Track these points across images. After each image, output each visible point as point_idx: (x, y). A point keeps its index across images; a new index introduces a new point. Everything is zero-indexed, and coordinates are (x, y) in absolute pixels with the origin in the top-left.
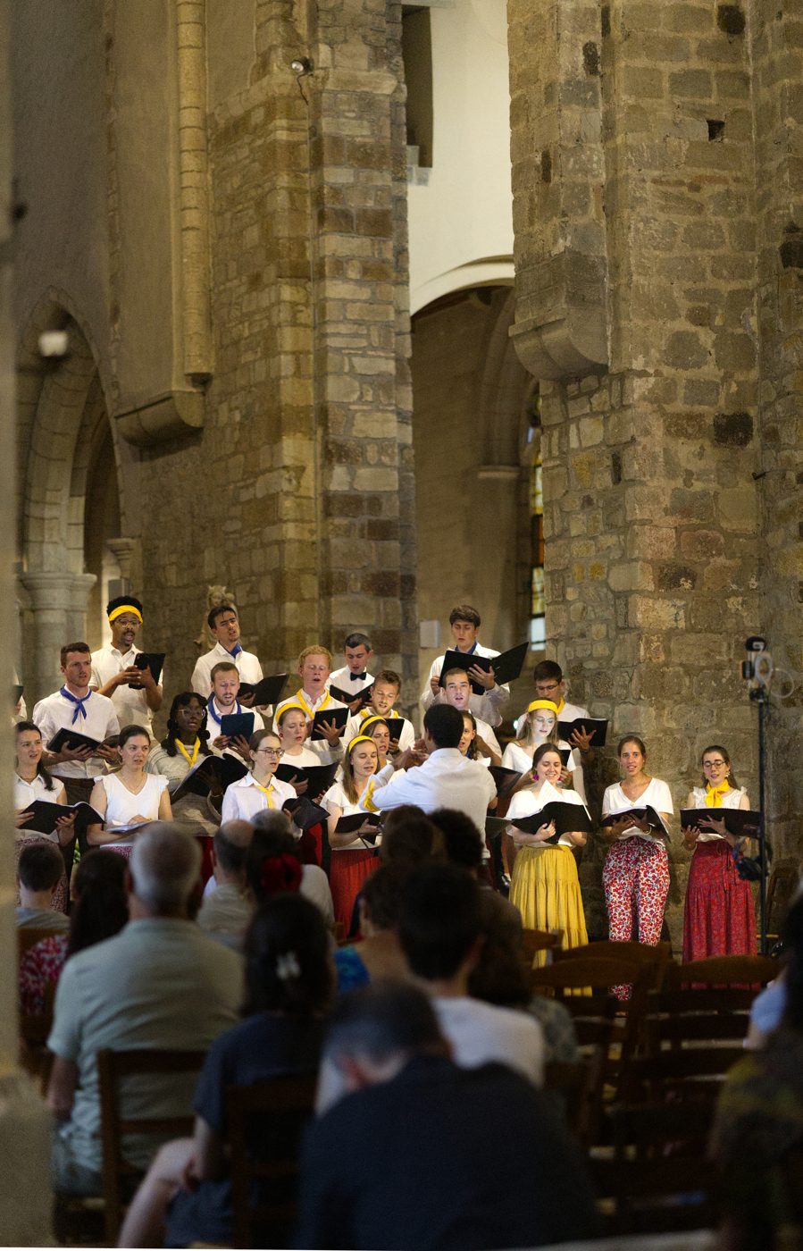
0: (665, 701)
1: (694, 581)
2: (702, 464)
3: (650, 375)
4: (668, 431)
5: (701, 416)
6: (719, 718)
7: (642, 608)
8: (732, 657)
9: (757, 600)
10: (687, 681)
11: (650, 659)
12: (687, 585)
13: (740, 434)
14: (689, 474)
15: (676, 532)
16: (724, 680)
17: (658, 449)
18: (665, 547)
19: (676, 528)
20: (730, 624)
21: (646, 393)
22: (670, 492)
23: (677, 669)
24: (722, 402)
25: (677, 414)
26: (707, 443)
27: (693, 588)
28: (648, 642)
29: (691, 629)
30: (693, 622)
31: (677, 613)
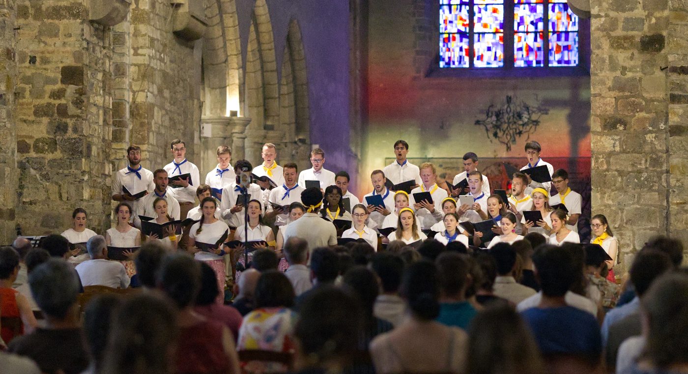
0: (606, 190)
1: (625, 125)
2: (632, 63)
3: (602, 17)
4: (612, 46)
5: (633, 37)
6: (639, 198)
7: (594, 141)
8: (648, 166)
9: (665, 135)
10: (620, 179)
11: (598, 168)
12: (621, 128)
13: (657, 46)
14: (624, 69)
15: (615, 100)
16: (642, 179)
17: (606, 56)
18: (608, 108)
19: (615, 98)
20: (647, 148)
21: (600, 26)
22: (612, 78)
23: (614, 173)
24: (646, 28)
25: (618, 37)
26: (636, 52)
27: (625, 129)
28: (597, 159)
29: (624, 152)
30: (624, 147)
31: (615, 143)
